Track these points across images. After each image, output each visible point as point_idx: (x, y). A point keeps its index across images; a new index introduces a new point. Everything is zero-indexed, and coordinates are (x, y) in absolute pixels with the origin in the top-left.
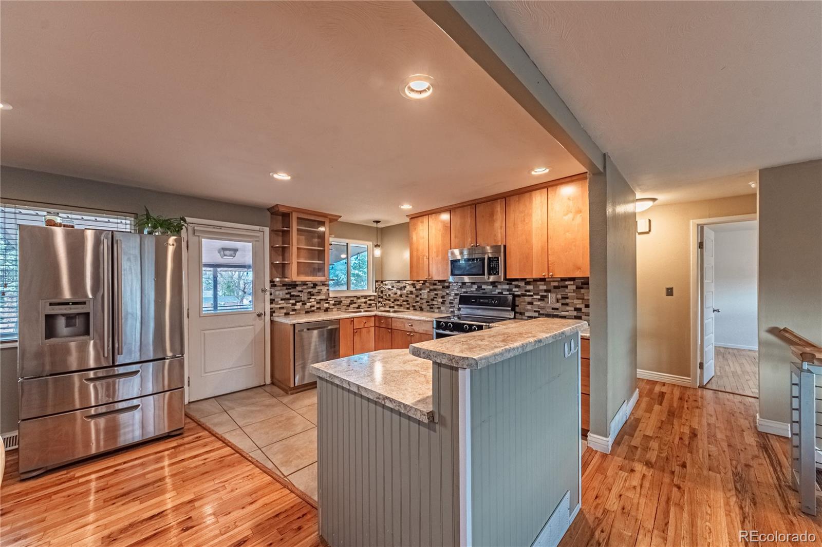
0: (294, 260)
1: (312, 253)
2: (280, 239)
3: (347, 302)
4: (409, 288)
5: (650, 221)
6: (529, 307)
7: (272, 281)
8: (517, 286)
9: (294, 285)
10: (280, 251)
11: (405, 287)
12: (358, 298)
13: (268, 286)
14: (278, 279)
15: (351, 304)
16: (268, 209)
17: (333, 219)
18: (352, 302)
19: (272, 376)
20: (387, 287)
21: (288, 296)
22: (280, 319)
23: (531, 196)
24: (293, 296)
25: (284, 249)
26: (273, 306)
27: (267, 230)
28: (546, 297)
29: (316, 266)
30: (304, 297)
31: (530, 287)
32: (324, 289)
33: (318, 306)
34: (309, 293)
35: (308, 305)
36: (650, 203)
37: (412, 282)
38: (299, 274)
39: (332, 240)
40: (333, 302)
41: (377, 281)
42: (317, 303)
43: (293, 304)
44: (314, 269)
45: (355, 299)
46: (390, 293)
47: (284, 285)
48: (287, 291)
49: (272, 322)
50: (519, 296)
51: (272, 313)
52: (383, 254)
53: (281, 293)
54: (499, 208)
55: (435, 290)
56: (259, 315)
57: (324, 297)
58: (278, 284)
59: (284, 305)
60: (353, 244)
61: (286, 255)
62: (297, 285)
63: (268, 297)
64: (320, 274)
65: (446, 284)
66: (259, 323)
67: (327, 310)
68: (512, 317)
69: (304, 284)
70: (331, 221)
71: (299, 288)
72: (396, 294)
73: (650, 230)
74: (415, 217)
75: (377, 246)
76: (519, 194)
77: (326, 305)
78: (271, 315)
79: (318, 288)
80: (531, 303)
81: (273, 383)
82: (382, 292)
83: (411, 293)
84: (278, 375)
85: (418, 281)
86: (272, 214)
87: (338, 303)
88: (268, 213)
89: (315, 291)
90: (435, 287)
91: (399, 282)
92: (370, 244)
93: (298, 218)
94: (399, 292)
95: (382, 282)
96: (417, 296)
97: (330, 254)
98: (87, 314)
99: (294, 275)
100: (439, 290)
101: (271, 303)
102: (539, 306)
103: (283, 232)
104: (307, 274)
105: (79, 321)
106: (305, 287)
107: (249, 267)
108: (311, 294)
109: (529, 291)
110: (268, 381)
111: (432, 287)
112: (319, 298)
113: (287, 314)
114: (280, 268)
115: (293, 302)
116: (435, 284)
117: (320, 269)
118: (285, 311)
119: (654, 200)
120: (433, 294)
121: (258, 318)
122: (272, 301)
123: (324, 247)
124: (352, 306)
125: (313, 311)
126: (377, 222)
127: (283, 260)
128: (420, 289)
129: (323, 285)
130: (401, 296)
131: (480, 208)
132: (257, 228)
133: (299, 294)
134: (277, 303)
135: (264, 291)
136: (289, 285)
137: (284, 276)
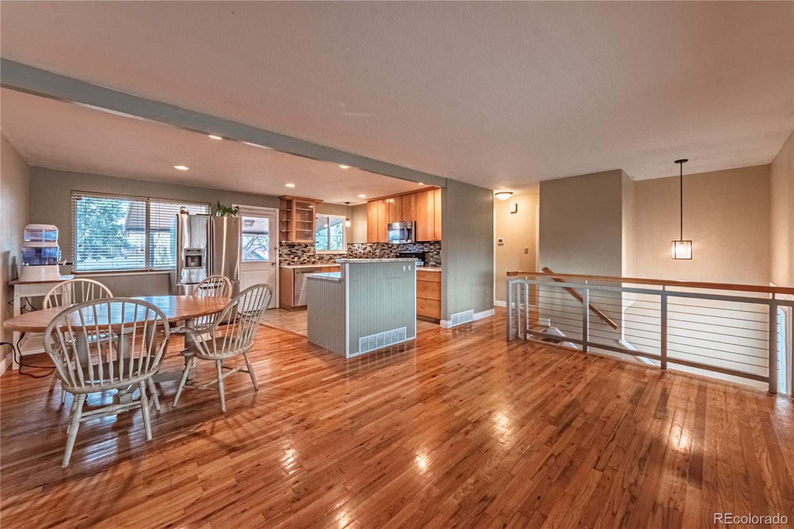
0: (294, 229)
1: (304, 225)
2: (285, 216)
3: (327, 258)
4: (369, 249)
5: (517, 205)
6: (431, 259)
7: (280, 243)
8: (426, 247)
9: (292, 246)
10: (285, 223)
11: (366, 248)
12: (335, 255)
13: (278, 246)
14: (284, 241)
15: (330, 259)
16: (279, 197)
17: (318, 202)
18: (331, 258)
19: (280, 303)
20: (355, 248)
21: (290, 253)
22: (285, 266)
23: (427, 194)
24: (293, 252)
25: (287, 222)
26: (281, 258)
27: (278, 210)
28: (439, 252)
29: (307, 233)
30: (300, 253)
31: (432, 247)
32: (312, 249)
33: (308, 260)
34: (303, 251)
35: (302, 259)
36: (510, 195)
37: (370, 244)
38: (297, 238)
39: (317, 215)
40: (318, 258)
41: (348, 244)
42: (308, 258)
43: (293, 258)
44: (306, 235)
45: (333, 256)
46: (357, 252)
47: (287, 245)
48: (289, 249)
49: (280, 268)
50: (427, 252)
51: (280, 263)
52: (352, 224)
53: (286, 251)
54: (413, 198)
55: (384, 249)
56: (273, 264)
57: (312, 254)
58: (283, 244)
59: (287, 258)
60: (332, 218)
61: (289, 226)
62: (295, 246)
63: (278, 253)
64: (310, 238)
65: (390, 246)
66: (272, 269)
67: (314, 263)
68: (423, 265)
69: (300, 245)
70: (317, 203)
71: (296, 248)
72: (361, 253)
73: (516, 211)
74: (371, 201)
75: (347, 219)
76: (422, 192)
77: (314, 260)
78: (280, 264)
79: (308, 248)
80: (432, 257)
81: (280, 307)
82: (352, 252)
83: (370, 252)
84: (283, 302)
85: (374, 244)
86: (281, 200)
87: (321, 258)
88: (279, 200)
89: (306, 250)
90: (384, 247)
91: (362, 244)
92: (344, 217)
93: (297, 203)
94: (362, 251)
95: (352, 244)
96: (373, 254)
97: (317, 224)
98: (201, 256)
99: (293, 239)
100: (386, 249)
101: (280, 257)
102: (436, 259)
103: (287, 211)
104: (301, 238)
105: (196, 260)
106: (300, 247)
107: (267, 233)
108: (304, 252)
109: (432, 249)
110: (278, 306)
111: (382, 248)
112: (309, 254)
113: (289, 264)
114: (285, 235)
115: (293, 256)
116: (384, 246)
117: (310, 235)
118: (287, 262)
119: (511, 193)
120: (382, 252)
121: (272, 266)
122: (280, 255)
123: (312, 220)
124: (331, 261)
125: (305, 263)
126: (348, 203)
127: (287, 229)
128: (375, 249)
129: (312, 246)
130: (364, 254)
131: (404, 198)
132: (272, 209)
133: (297, 251)
134: (283, 257)
135: (275, 249)
136: (291, 245)
137: (287, 239)
